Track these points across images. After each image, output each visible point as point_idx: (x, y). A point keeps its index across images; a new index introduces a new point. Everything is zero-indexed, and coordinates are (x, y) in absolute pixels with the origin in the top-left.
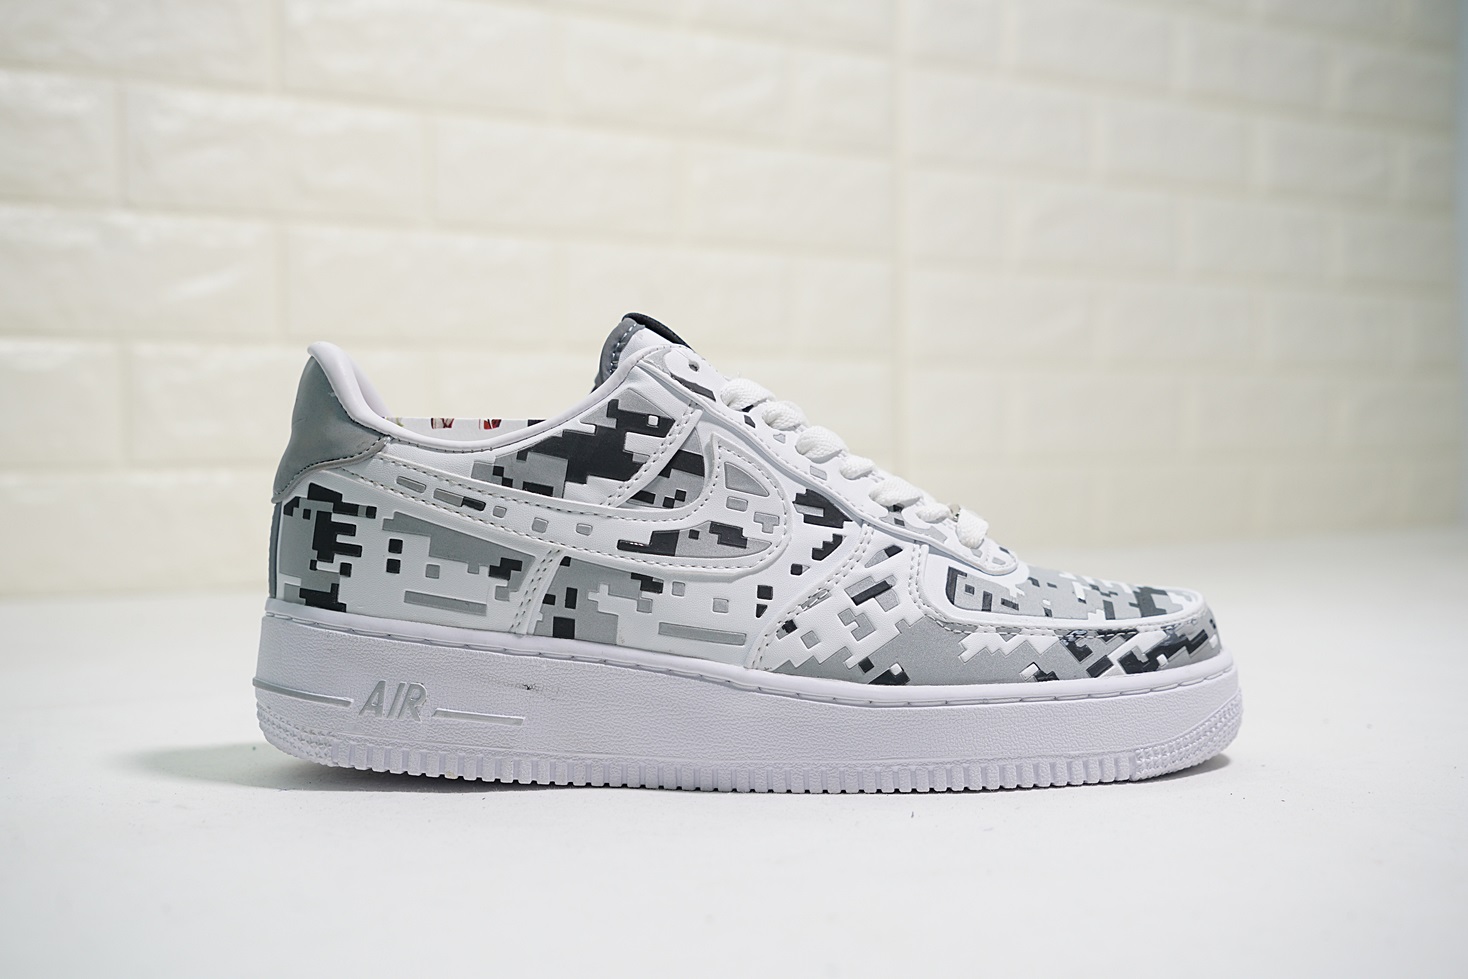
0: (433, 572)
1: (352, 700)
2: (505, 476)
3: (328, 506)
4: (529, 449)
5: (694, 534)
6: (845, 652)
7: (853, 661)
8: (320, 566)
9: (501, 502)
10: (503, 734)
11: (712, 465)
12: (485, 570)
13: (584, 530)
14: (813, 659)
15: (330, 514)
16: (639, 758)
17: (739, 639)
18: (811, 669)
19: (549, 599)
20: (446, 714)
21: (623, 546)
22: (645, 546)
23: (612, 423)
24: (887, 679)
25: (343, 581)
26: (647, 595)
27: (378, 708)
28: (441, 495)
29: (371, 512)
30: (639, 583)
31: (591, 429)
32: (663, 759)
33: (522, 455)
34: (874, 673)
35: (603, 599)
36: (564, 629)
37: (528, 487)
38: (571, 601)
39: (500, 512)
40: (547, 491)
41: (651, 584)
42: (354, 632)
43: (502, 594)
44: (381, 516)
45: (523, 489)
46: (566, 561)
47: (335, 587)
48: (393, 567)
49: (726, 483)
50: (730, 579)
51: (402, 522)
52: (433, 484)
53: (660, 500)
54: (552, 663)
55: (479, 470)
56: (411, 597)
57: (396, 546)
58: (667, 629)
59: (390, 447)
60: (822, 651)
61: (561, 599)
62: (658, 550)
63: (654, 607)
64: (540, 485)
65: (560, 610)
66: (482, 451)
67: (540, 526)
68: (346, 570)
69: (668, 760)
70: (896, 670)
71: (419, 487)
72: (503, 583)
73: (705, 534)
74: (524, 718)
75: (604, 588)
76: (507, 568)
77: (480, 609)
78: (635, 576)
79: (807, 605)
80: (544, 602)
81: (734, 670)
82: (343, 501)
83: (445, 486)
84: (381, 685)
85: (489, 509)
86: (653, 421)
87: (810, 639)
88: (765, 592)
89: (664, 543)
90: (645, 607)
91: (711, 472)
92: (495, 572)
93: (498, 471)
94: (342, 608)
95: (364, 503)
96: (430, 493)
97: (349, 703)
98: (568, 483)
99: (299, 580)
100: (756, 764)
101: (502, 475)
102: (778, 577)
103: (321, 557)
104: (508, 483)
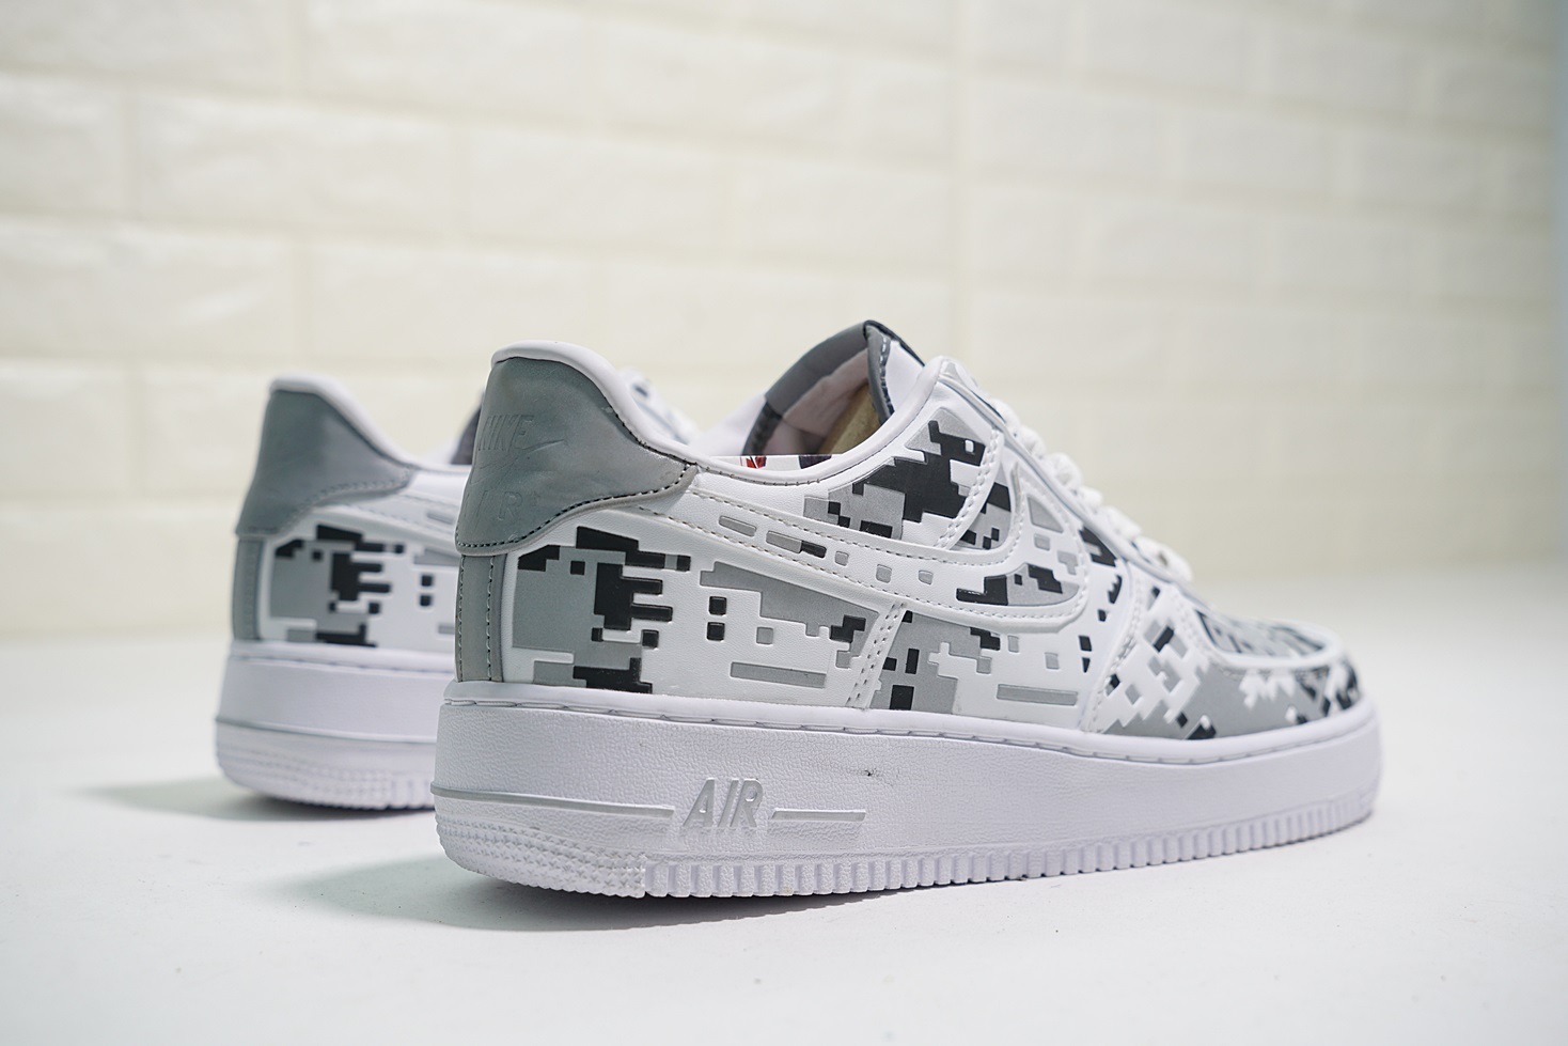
0: (765, 635)
1: (673, 808)
2: (841, 514)
3: (617, 557)
4: (864, 481)
5: (1018, 580)
6: (1162, 708)
7: (1171, 716)
8: (609, 635)
9: (842, 546)
10: (842, 833)
11: (1018, 499)
12: (826, 630)
13: (926, 577)
14: (1138, 718)
15: (621, 566)
16: (969, 847)
17: (1069, 698)
18: (1137, 728)
19: (890, 664)
20: (787, 815)
21: (963, 595)
22: (981, 596)
23: (936, 449)
24: (1202, 734)
25: (648, 655)
26: (987, 652)
27: (708, 816)
28: (774, 539)
29: (683, 563)
30: (978, 639)
31: (920, 457)
32: (992, 845)
33: (858, 488)
34: (1191, 728)
35: (944, 660)
36: (901, 699)
37: (866, 526)
38: (912, 667)
39: (842, 559)
40: (885, 531)
41: (990, 641)
42: (668, 719)
43: (843, 660)
44: (697, 567)
45: (861, 530)
46: (908, 617)
47: (635, 664)
48: (716, 632)
49: (1032, 518)
50: (1056, 629)
51: (724, 573)
52: (764, 525)
53: (979, 541)
54: (895, 740)
55: (810, 506)
56: (739, 669)
57: (718, 606)
58: (1007, 692)
59: (702, 477)
60: (1144, 707)
61: (902, 664)
62: (993, 600)
63: (994, 666)
64: (879, 525)
65: (901, 677)
66: (809, 483)
67: (884, 574)
68: (650, 639)
69: (998, 845)
70: (1206, 722)
71: (749, 530)
72: (845, 646)
73: (1026, 578)
74: (864, 811)
75: (945, 646)
76: (849, 628)
77: (817, 679)
78: (974, 632)
79: (1122, 656)
80: (884, 668)
81: (1072, 734)
82: (641, 549)
83: (780, 527)
84: (710, 784)
85: (830, 555)
86: (970, 447)
87: (1133, 695)
88: (1085, 643)
89: (996, 591)
90: (984, 667)
91: (1017, 505)
92: (836, 634)
93: (834, 508)
94: (647, 689)
95: (672, 551)
96: (760, 536)
97: (672, 811)
98: (905, 521)
99: (571, 656)
100: (1086, 841)
101: (839, 514)
102: (1090, 626)
103: (610, 625)
104: (844, 522)
